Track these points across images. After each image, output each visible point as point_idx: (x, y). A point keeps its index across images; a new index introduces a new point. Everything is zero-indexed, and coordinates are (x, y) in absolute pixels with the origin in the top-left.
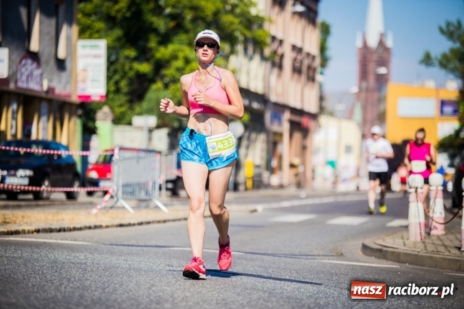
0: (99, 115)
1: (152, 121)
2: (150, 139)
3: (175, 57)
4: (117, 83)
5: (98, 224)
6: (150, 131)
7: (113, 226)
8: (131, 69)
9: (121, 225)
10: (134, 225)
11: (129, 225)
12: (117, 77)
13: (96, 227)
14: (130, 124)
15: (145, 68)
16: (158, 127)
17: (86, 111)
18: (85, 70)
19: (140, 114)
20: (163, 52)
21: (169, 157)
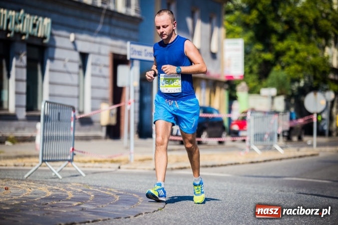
0: (239, 88)
1: (273, 91)
2: (273, 103)
3: (289, 49)
4: (251, 67)
5: (237, 161)
6: (273, 98)
7: (246, 163)
8: (260, 57)
9: (252, 162)
10: (260, 162)
11: (257, 162)
12: (250, 63)
13: (236, 164)
14: (259, 93)
15: (268, 56)
16: (278, 95)
17: (231, 85)
18: (229, 60)
19: (266, 87)
20: (281, 46)
21: (284, 116)
